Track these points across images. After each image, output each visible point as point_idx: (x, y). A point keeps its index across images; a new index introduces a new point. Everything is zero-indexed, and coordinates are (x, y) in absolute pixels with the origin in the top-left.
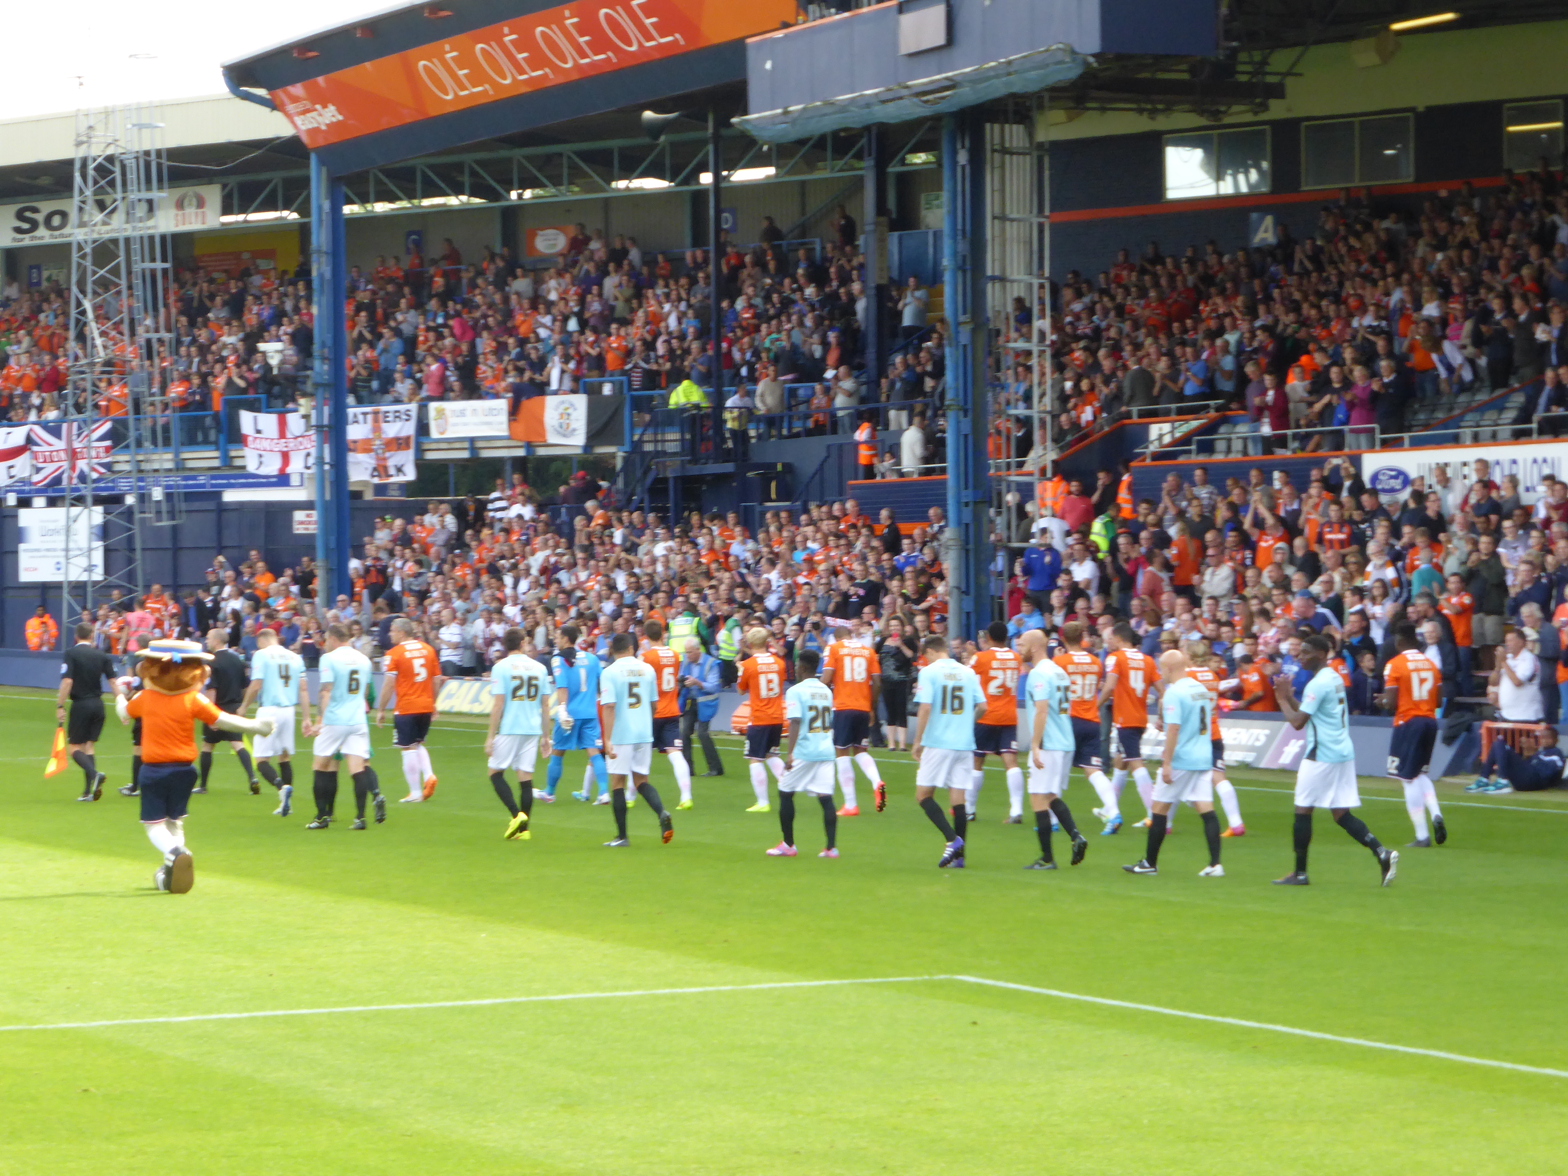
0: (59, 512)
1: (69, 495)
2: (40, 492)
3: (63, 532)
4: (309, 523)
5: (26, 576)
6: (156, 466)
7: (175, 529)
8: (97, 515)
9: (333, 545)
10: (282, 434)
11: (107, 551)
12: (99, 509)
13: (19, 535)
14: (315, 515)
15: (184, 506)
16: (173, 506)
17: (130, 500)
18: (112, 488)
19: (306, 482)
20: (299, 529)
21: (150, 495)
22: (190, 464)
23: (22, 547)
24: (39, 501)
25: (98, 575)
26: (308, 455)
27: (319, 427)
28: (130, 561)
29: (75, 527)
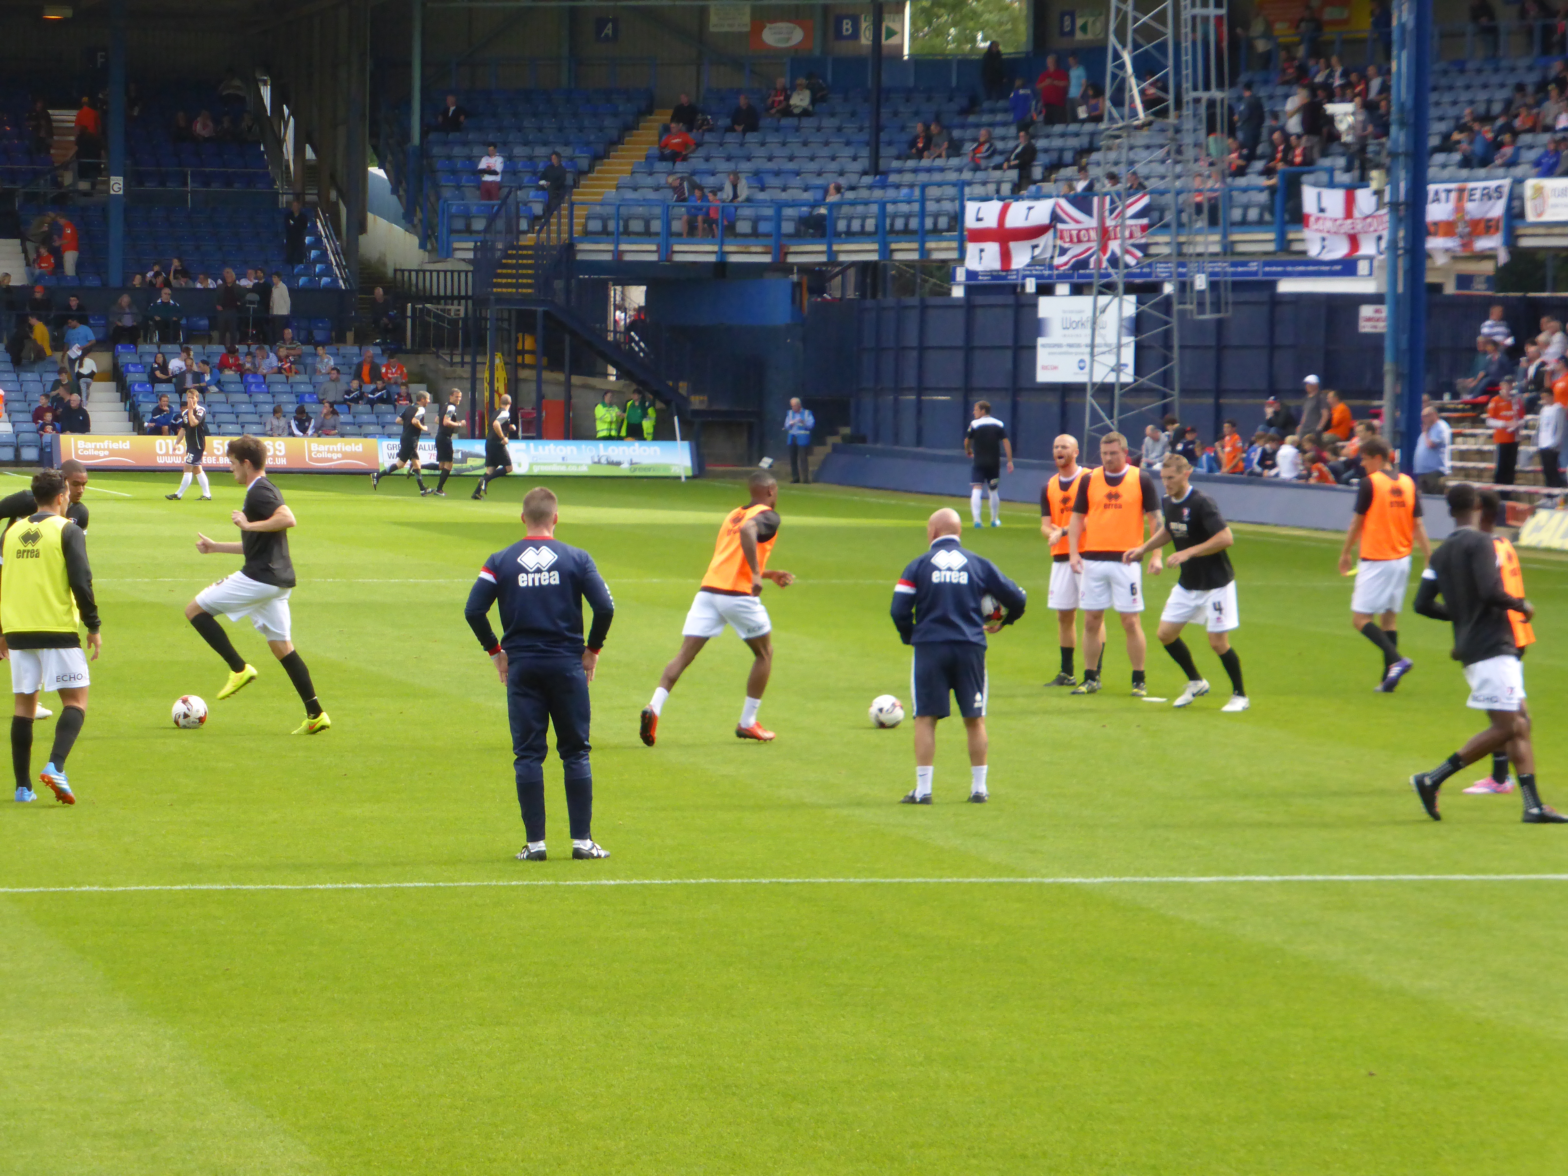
0: (1085, 302)
1: (1097, 282)
2: (1062, 277)
3: (1089, 325)
4: (1378, 320)
5: (1043, 376)
6: (1200, 249)
7: (1220, 324)
8: (1129, 305)
9: (1404, 344)
10: (1349, 213)
11: (1139, 348)
12: (1132, 298)
13: (1037, 327)
14: (1385, 310)
15: (1230, 297)
16: (1219, 298)
17: (1168, 288)
18: (1149, 275)
19: (1376, 272)
20: (1365, 327)
21: (1192, 284)
22: (1241, 248)
23: (1040, 341)
24: (1063, 289)
25: (1127, 376)
26: (1380, 238)
27: (1394, 206)
28: (1166, 360)
29: (1103, 319)
